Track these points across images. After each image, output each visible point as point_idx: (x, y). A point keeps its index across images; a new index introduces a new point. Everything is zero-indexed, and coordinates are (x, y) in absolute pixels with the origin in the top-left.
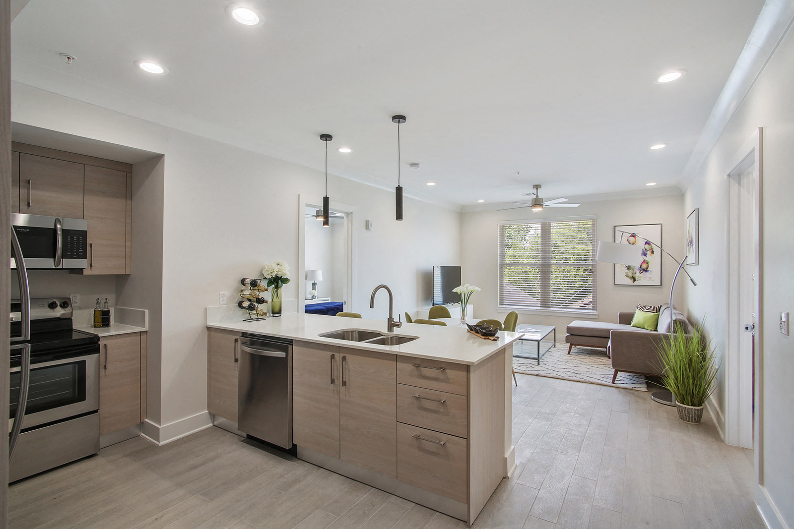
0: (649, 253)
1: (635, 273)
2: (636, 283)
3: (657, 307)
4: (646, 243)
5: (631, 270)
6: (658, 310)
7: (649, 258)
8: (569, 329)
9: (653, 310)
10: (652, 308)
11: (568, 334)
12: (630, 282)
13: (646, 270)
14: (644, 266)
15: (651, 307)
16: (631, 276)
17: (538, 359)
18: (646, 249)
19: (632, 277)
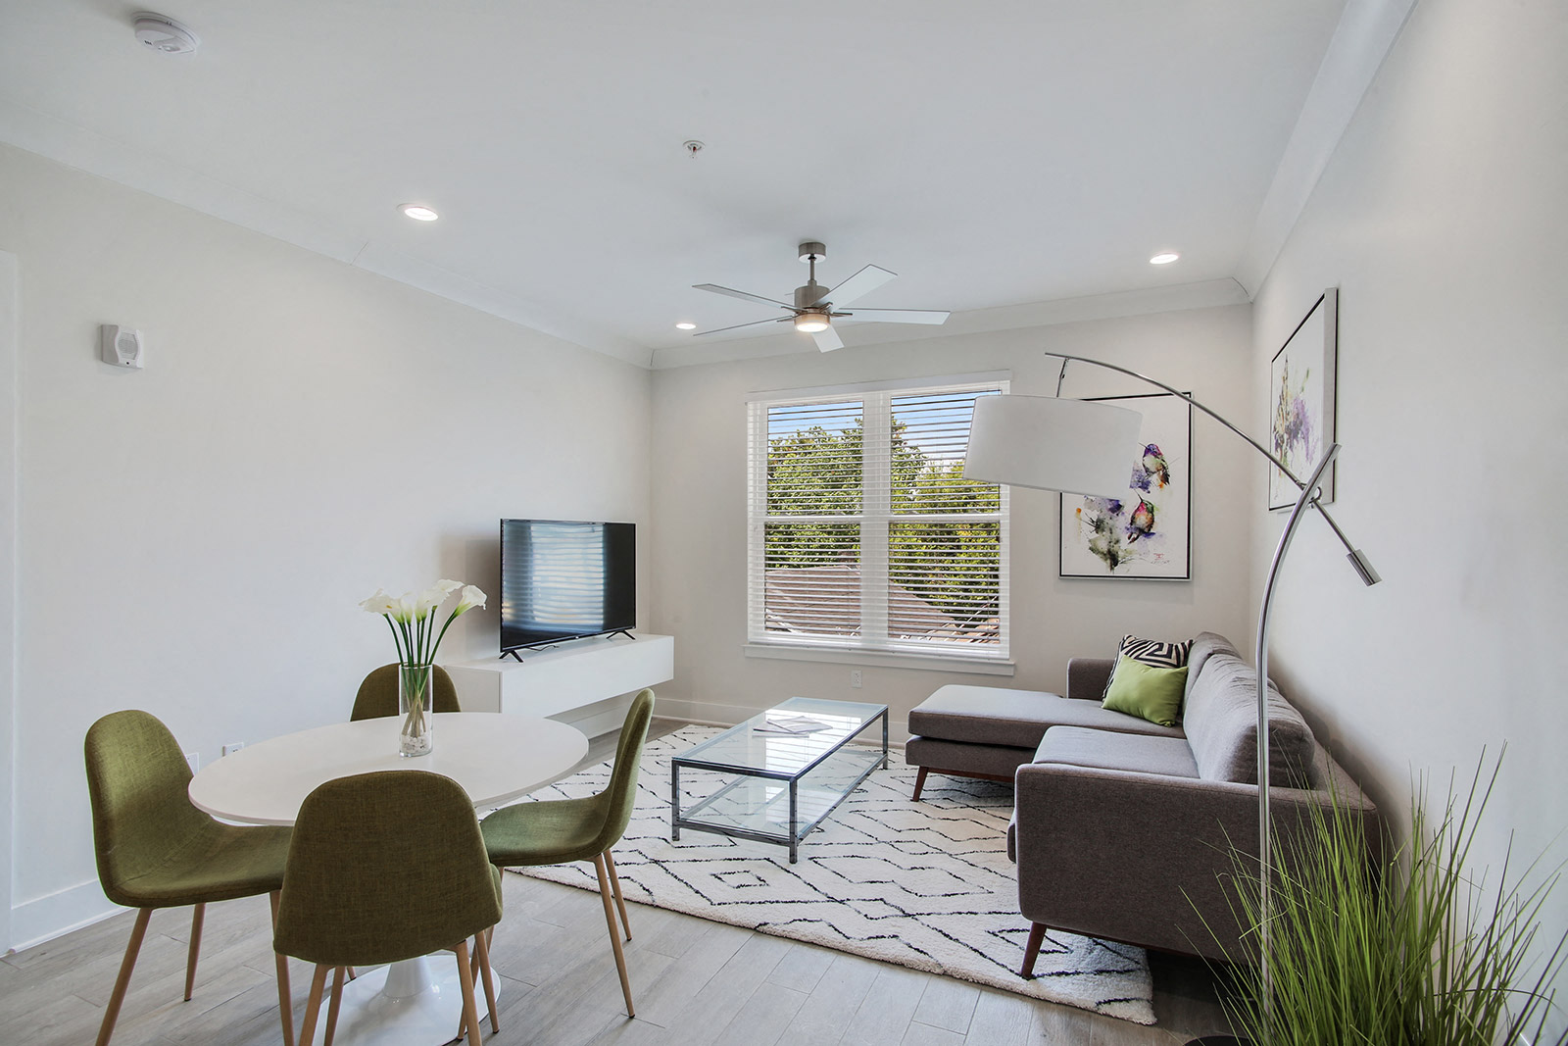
0: (1155, 479)
1: (1117, 542)
2: (1119, 571)
3: (1180, 647)
4: (1148, 450)
5: (1106, 533)
6: (1183, 659)
7: (1154, 496)
8: (917, 721)
9: (1169, 655)
10: (1165, 651)
11: (914, 737)
12: (1101, 567)
13: (1146, 532)
14: (1142, 520)
15: (1161, 646)
16: (1105, 550)
17: (791, 842)
18: (1147, 470)
19: (1109, 551)
